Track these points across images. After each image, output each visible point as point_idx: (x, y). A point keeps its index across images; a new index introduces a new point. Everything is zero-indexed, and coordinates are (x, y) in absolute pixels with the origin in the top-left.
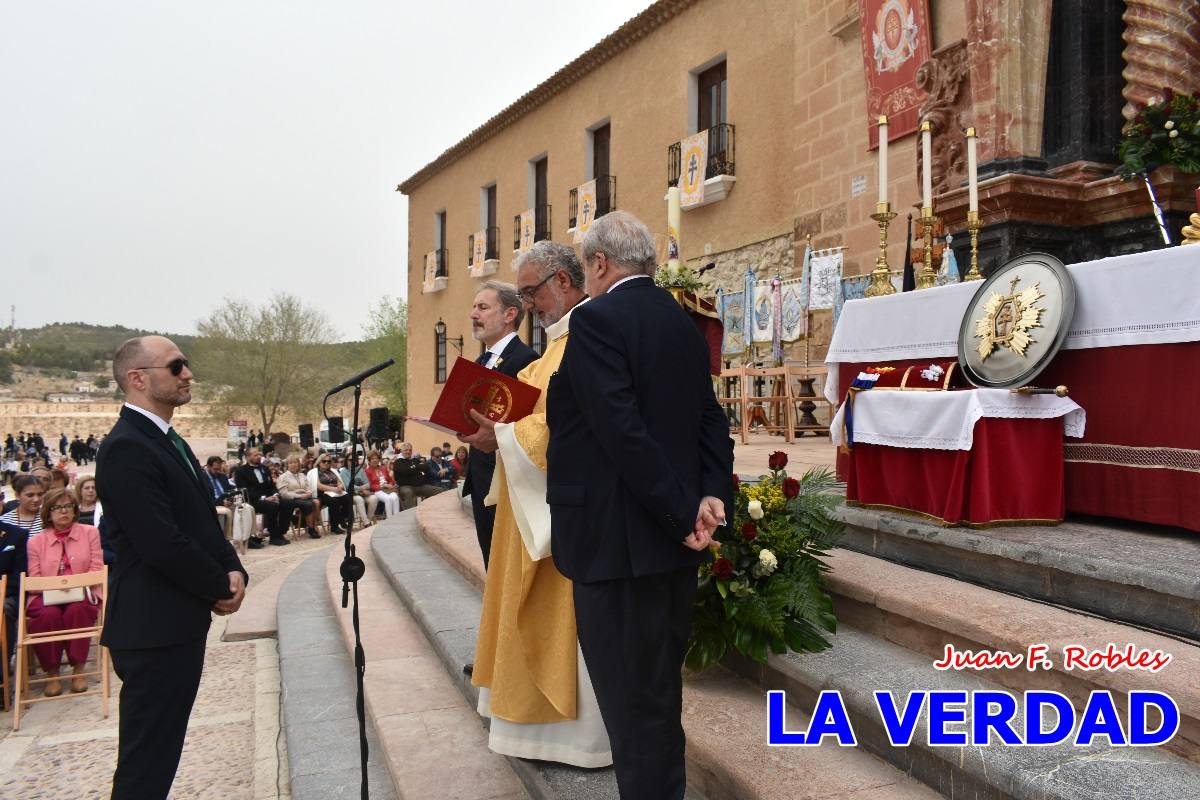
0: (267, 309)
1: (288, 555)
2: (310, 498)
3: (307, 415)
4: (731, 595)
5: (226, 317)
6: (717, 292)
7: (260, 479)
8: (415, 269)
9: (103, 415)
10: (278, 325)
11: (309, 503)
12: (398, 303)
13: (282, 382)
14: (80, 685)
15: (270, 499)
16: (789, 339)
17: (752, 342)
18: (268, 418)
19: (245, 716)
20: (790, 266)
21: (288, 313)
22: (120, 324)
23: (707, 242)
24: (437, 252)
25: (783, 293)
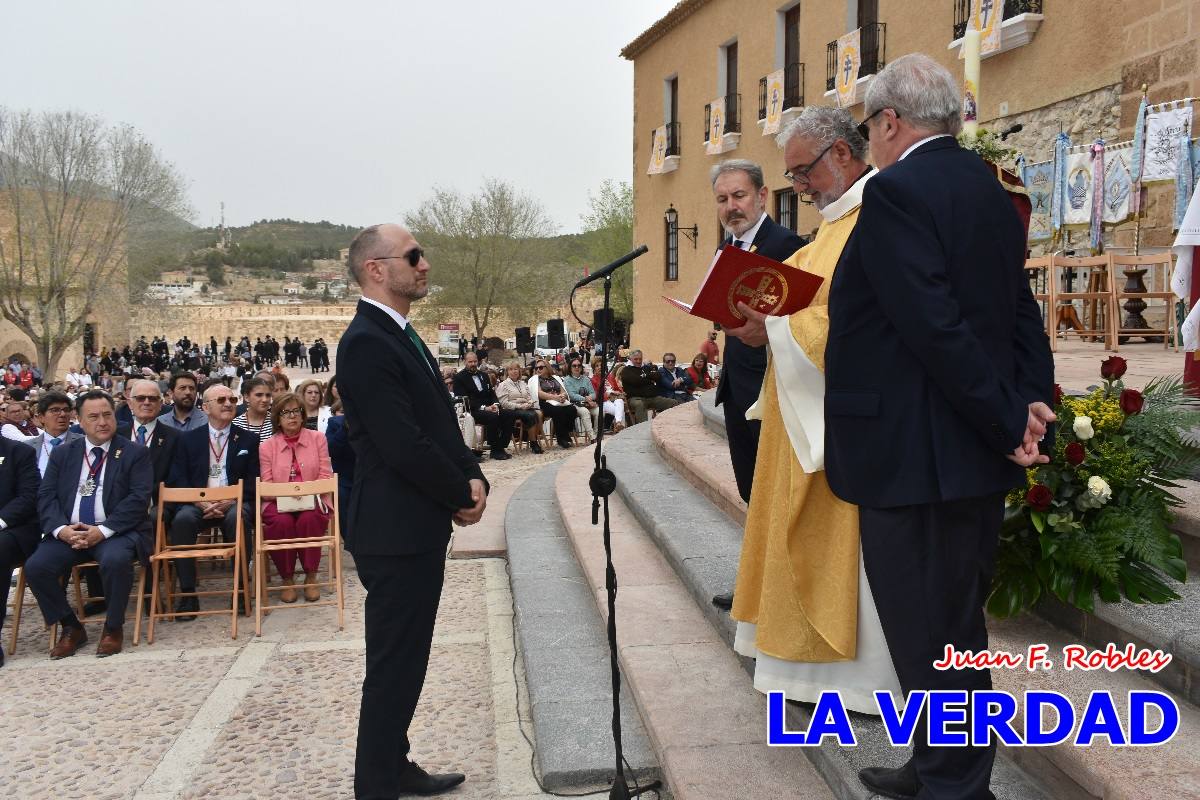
0: (477, 201)
1: (512, 470)
2: (531, 409)
3: (521, 318)
4: (1048, 529)
5: (435, 209)
6: (1017, 164)
7: (480, 387)
8: (641, 149)
9: (313, 318)
10: (490, 216)
11: (531, 414)
12: (620, 188)
13: (496, 280)
14: (313, 595)
15: (489, 408)
16: (1112, 220)
17: (1063, 225)
18: (481, 321)
19: (478, 637)
20: (1114, 127)
21: (501, 202)
22: (326, 220)
23: (1002, 100)
24: (667, 126)
25: (1107, 160)
